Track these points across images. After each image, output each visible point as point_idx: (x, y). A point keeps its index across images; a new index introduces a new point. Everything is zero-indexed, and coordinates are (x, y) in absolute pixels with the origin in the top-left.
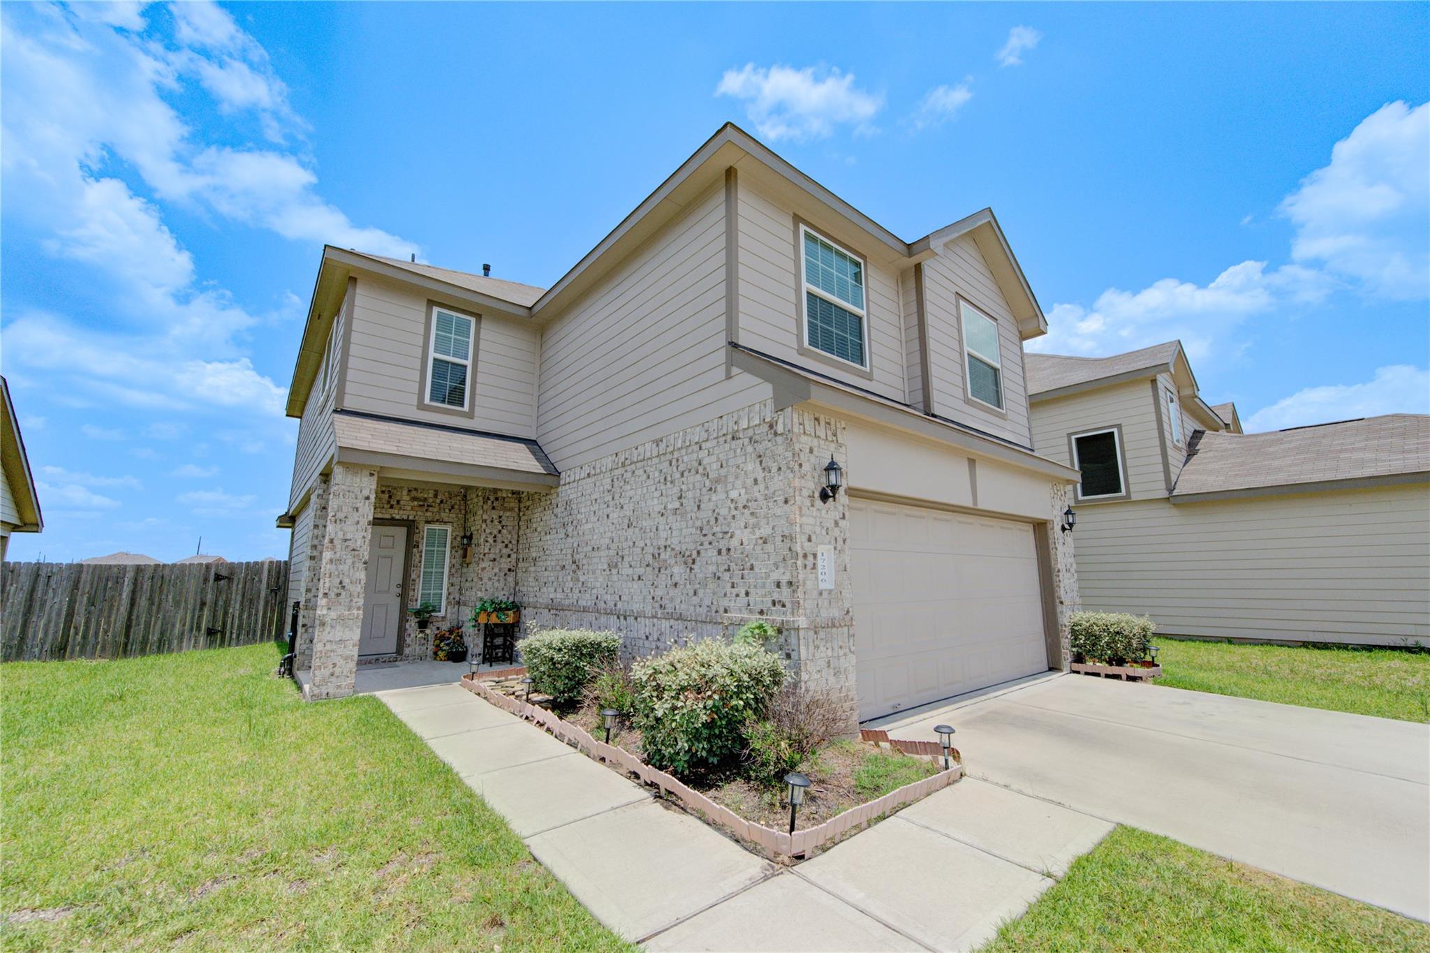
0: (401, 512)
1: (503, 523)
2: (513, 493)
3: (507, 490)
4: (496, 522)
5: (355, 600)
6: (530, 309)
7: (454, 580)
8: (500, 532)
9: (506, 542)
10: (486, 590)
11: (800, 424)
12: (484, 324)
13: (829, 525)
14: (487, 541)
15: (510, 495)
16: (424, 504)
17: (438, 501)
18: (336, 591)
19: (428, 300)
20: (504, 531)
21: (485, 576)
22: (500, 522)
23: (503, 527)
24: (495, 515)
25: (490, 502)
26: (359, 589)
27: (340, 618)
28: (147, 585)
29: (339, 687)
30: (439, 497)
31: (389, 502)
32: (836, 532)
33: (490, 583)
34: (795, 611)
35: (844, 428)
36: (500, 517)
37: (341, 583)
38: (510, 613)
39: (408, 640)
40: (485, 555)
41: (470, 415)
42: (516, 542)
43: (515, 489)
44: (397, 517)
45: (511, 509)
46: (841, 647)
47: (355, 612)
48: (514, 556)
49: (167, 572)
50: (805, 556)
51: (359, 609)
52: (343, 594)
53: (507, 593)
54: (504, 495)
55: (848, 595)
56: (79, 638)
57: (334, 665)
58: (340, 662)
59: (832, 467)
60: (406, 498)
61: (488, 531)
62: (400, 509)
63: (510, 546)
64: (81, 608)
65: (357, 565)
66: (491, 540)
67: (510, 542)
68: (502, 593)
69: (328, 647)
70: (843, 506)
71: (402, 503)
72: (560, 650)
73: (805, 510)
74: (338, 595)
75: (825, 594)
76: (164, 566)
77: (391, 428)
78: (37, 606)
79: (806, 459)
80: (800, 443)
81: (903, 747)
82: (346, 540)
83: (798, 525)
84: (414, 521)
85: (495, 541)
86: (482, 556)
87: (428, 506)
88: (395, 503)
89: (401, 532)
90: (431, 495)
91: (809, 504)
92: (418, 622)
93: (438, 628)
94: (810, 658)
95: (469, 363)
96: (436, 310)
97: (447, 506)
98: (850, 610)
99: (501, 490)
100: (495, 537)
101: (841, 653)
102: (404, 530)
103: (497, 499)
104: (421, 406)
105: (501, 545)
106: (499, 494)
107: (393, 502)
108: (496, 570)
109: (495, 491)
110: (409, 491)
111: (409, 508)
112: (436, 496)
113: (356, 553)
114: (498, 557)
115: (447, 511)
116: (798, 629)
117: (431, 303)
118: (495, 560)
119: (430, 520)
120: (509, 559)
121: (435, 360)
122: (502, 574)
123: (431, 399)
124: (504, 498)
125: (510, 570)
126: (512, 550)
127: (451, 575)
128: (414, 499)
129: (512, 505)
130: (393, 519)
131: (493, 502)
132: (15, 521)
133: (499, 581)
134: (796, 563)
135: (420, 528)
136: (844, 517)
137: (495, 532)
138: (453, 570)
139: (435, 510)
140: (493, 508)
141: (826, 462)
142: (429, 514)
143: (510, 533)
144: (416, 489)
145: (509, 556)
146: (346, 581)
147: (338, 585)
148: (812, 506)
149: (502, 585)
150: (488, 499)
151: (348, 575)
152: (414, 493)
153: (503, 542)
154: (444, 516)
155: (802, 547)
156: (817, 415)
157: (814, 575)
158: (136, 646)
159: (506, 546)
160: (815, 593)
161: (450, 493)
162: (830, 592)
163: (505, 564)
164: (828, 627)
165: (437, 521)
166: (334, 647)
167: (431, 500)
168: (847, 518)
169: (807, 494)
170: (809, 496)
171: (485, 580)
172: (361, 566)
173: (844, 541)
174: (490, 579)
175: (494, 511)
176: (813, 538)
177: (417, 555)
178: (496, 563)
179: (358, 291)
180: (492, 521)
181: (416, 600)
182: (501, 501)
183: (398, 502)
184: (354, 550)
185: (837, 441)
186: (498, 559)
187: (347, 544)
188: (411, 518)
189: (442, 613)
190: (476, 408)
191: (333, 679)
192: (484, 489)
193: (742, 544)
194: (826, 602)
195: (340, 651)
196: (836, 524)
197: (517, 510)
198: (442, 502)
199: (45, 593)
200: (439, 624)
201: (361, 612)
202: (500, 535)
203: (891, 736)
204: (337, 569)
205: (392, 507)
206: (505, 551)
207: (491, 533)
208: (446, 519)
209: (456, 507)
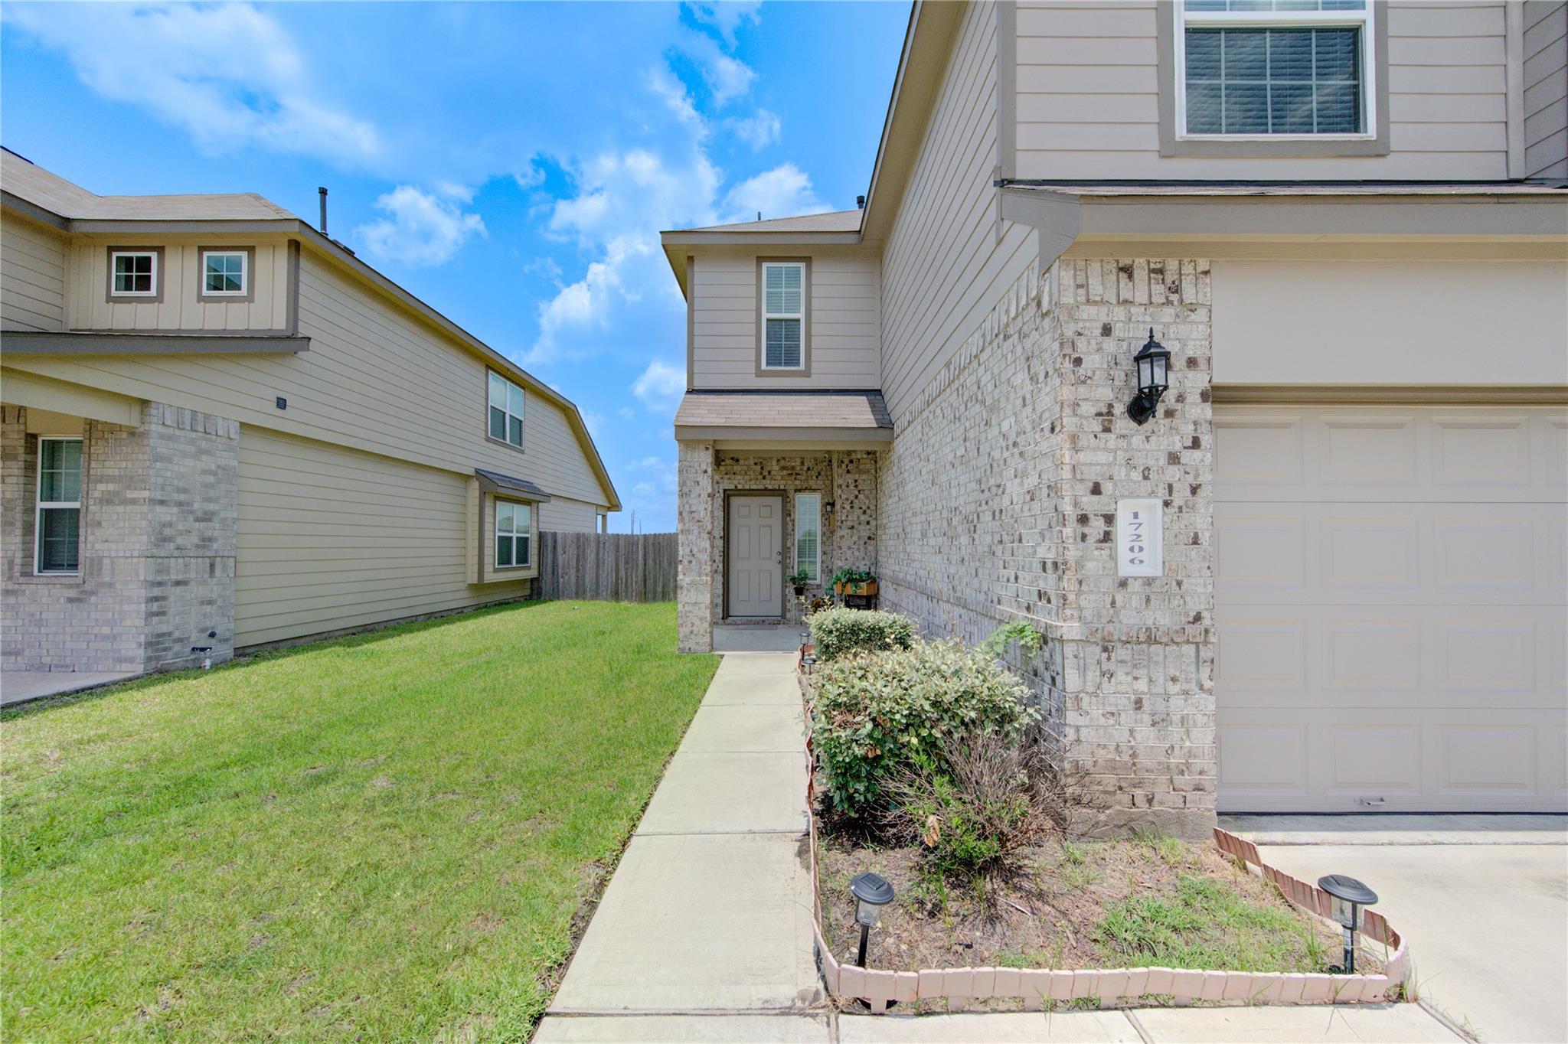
0: (773, 482)
1: (860, 487)
2: (869, 453)
3: (861, 451)
4: (852, 487)
5: (703, 567)
6: (860, 231)
7: (826, 549)
8: (856, 497)
9: (864, 508)
10: (846, 559)
11: (1079, 286)
12: (815, 267)
13: (1150, 463)
14: (844, 508)
15: (865, 456)
16: (793, 473)
17: (805, 468)
18: (688, 559)
19: (758, 257)
20: (861, 496)
21: (845, 544)
22: (856, 486)
23: (859, 492)
24: (850, 478)
25: (844, 466)
26: (705, 557)
27: (693, 583)
28: (651, 550)
29: (698, 644)
30: (806, 464)
31: (761, 473)
32: (1173, 473)
33: (849, 552)
34: (1060, 610)
35: (1206, 273)
36: (856, 481)
37: (691, 551)
38: (863, 585)
39: (789, 606)
40: (842, 522)
41: (807, 373)
42: (874, 508)
43: (869, 449)
44: (770, 487)
45: (868, 472)
46: (1174, 680)
47: (704, 578)
48: (873, 523)
49: (661, 539)
50: (1083, 519)
51: (707, 575)
52: (694, 561)
53: (867, 563)
54: (859, 457)
55: (1201, 590)
56: (623, 586)
57: (693, 625)
58: (697, 622)
59: (1151, 353)
60: (776, 468)
61: (844, 497)
62: (772, 479)
63: (868, 512)
64: (622, 566)
65: (702, 535)
66: (848, 507)
67: (868, 508)
68: (863, 563)
69: (687, 608)
70: (1195, 423)
71: (773, 473)
72: (831, 632)
73: (1085, 440)
74: (690, 562)
75: (1134, 586)
76: (660, 535)
77: (730, 401)
78: (601, 565)
79: (1094, 346)
80: (1077, 321)
81: (1284, 886)
82: (692, 512)
83: (1067, 468)
84: (785, 490)
85: (852, 507)
86: (839, 524)
87: (797, 474)
88: (767, 473)
89: (776, 502)
90: (798, 463)
91: (1098, 428)
92: (795, 589)
93: (814, 596)
94: (1090, 689)
95: (801, 315)
96: (765, 265)
97: (814, 473)
98: (1205, 614)
99: (855, 451)
100: (852, 503)
101: (1174, 688)
102: (780, 499)
103: (851, 462)
104: (760, 373)
105: (858, 512)
106: (854, 456)
107: (765, 473)
108: (855, 538)
109: (849, 453)
110: (778, 460)
111: (779, 478)
112: (802, 463)
113: (701, 524)
114: (855, 524)
115: (814, 477)
116: (1061, 641)
117: (760, 260)
118: (853, 527)
119: (799, 488)
120: (868, 527)
121: (768, 320)
122: (862, 543)
123: (768, 364)
124: (859, 460)
125: (869, 538)
126: (871, 516)
127: (823, 543)
128: (783, 468)
129: (868, 466)
130: (766, 489)
131: (847, 466)
132: (607, 505)
133: (858, 549)
134: (1061, 532)
135: (791, 496)
136: (1196, 444)
137: (852, 498)
138: (825, 539)
139: (803, 478)
140: (848, 472)
141: (1138, 347)
142: (797, 482)
143: (868, 498)
144: (784, 458)
145: (868, 523)
146: (695, 550)
147: (689, 553)
148: (1107, 430)
149: (862, 553)
150: (842, 462)
151: (696, 545)
152: (783, 463)
153: (861, 508)
154: (812, 483)
155: (1076, 505)
156: (1125, 261)
157: (1105, 553)
158: (650, 596)
159: (865, 512)
160: (1107, 584)
161: (816, 459)
162: (1149, 582)
163: (864, 531)
164: (1139, 643)
165: (806, 489)
166: (691, 608)
167: (798, 468)
168: (1203, 444)
169: (1094, 411)
170: (1100, 414)
171: (844, 549)
172: (706, 536)
173: (1194, 490)
174: (849, 548)
175: (848, 475)
176: (1107, 487)
177: (790, 523)
178: (855, 531)
179: (696, 269)
180: (848, 486)
181: (793, 567)
182: (855, 464)
183: (769, 472)
184: (699, 521)
185: (1181, 301)
186: (856, 527)
187: (693, 515)
188: (782, 487)
189: (818, 582)
190: (814, 365)
191: (692, 636)
192: (838, 452)
193: (1012, 504)
194: (1135, 601)
195: (696, 613)
196: (1174, 459)
197: (873, 471)
198: (808, 469)
199: (604, 555)
200: (815, 592)
201: (709, 578)
202: (856, 501)
203: (1265, 854)
204: (687, 539)
205: (764, 478)
206: (863, 518)
207: (847, 499)
208: (814, 487)
209: (823, 473)
